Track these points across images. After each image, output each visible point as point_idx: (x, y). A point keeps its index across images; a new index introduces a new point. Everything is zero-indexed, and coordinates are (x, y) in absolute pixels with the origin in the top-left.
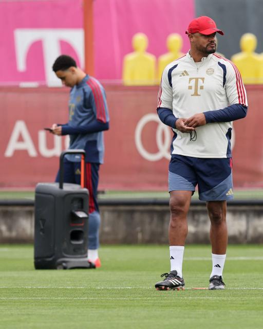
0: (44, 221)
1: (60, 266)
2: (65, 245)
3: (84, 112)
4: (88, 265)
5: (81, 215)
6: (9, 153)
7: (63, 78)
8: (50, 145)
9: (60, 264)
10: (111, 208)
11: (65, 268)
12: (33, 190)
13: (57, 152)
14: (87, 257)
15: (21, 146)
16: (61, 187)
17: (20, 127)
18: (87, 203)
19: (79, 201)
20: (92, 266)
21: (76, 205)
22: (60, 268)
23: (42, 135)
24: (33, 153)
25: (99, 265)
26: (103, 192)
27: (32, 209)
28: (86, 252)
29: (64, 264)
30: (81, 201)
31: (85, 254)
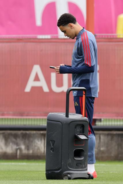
0: (53, 142)
1: (66, 177)
2: (70, 161)
3: (78, 58)
4: (88, 176)
5: (83, 137)
6: (28, 89)
7: (64, 32)
8: (60, 84)
9: (66, 175)
10: (106, 132)
11: (69, 179)
12: (46, 117)
13: (65, 88)
14: (87, 170)
15: (37, 84)
16: (67, 116)
17: (37, 69)
18: (88, 128)
19: (81, 126)
20: (90, 177)
21: (79, 129)
22: (66, 179)
23: (53, 75)
24: (46, 89)
25: (95, 176)
26: (100, 120)
27: (45, 132)
28: (86, 166)
29: (69, 175)
30: (83, 126)
31: (85, 168)
